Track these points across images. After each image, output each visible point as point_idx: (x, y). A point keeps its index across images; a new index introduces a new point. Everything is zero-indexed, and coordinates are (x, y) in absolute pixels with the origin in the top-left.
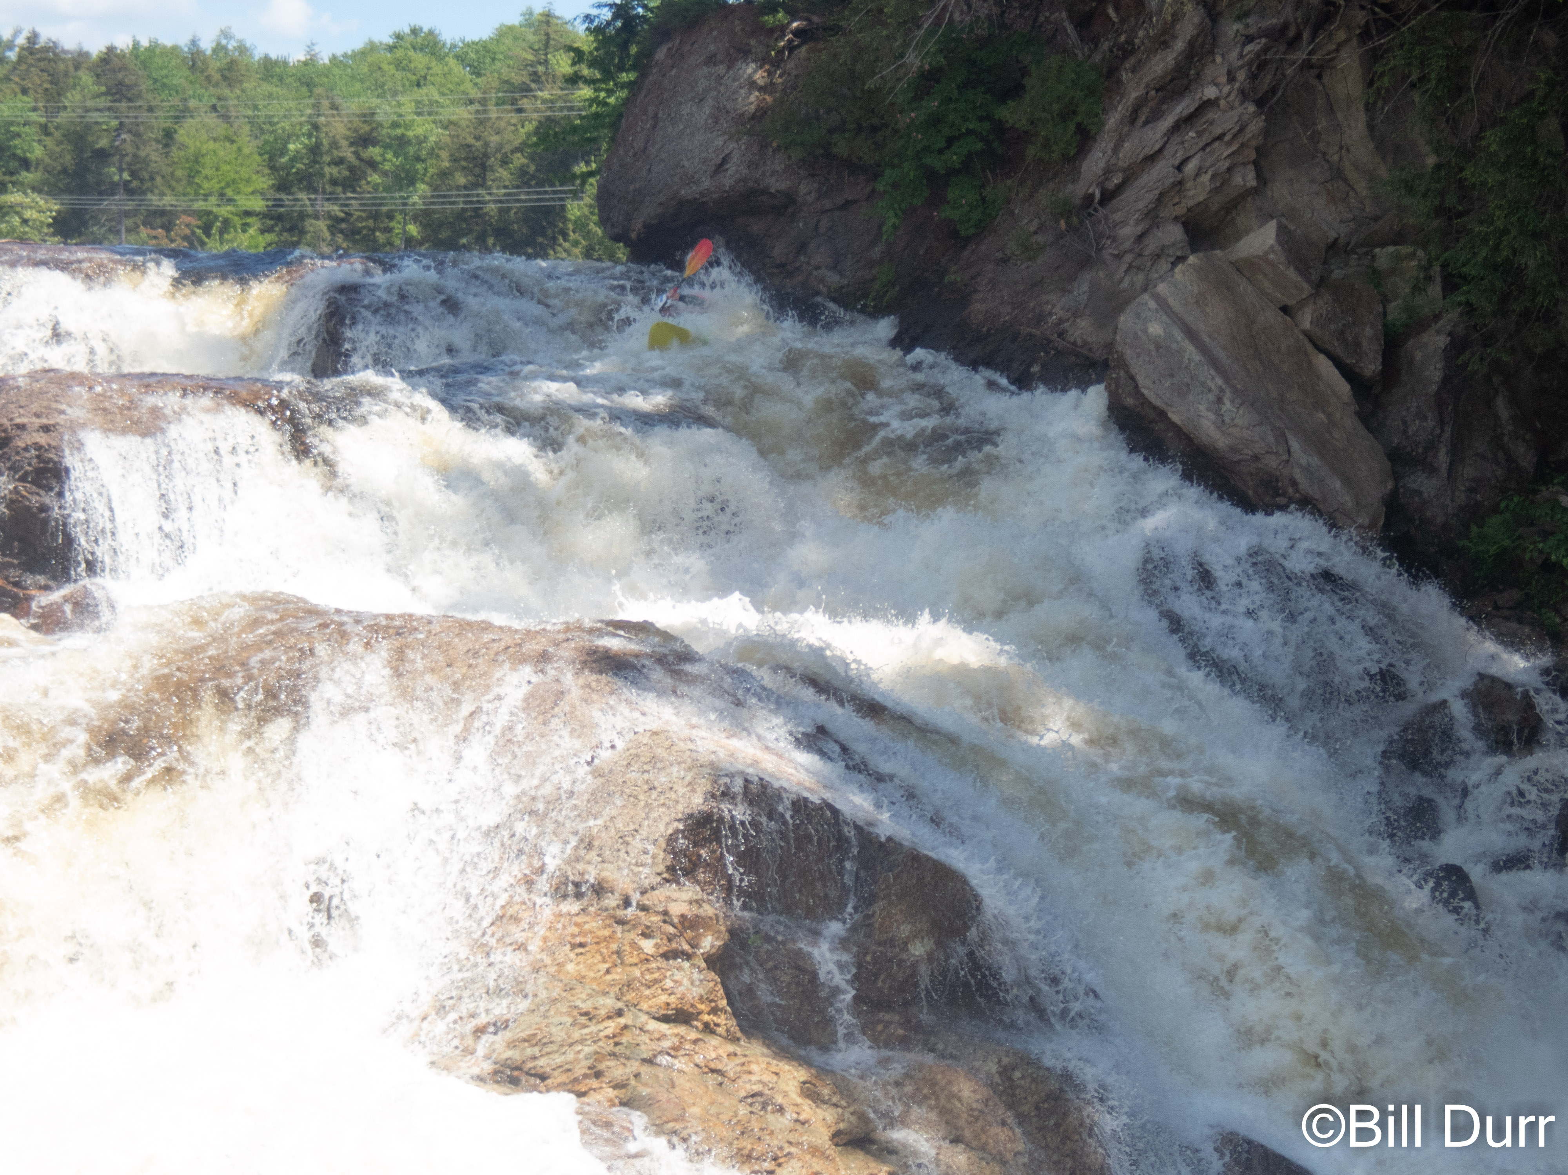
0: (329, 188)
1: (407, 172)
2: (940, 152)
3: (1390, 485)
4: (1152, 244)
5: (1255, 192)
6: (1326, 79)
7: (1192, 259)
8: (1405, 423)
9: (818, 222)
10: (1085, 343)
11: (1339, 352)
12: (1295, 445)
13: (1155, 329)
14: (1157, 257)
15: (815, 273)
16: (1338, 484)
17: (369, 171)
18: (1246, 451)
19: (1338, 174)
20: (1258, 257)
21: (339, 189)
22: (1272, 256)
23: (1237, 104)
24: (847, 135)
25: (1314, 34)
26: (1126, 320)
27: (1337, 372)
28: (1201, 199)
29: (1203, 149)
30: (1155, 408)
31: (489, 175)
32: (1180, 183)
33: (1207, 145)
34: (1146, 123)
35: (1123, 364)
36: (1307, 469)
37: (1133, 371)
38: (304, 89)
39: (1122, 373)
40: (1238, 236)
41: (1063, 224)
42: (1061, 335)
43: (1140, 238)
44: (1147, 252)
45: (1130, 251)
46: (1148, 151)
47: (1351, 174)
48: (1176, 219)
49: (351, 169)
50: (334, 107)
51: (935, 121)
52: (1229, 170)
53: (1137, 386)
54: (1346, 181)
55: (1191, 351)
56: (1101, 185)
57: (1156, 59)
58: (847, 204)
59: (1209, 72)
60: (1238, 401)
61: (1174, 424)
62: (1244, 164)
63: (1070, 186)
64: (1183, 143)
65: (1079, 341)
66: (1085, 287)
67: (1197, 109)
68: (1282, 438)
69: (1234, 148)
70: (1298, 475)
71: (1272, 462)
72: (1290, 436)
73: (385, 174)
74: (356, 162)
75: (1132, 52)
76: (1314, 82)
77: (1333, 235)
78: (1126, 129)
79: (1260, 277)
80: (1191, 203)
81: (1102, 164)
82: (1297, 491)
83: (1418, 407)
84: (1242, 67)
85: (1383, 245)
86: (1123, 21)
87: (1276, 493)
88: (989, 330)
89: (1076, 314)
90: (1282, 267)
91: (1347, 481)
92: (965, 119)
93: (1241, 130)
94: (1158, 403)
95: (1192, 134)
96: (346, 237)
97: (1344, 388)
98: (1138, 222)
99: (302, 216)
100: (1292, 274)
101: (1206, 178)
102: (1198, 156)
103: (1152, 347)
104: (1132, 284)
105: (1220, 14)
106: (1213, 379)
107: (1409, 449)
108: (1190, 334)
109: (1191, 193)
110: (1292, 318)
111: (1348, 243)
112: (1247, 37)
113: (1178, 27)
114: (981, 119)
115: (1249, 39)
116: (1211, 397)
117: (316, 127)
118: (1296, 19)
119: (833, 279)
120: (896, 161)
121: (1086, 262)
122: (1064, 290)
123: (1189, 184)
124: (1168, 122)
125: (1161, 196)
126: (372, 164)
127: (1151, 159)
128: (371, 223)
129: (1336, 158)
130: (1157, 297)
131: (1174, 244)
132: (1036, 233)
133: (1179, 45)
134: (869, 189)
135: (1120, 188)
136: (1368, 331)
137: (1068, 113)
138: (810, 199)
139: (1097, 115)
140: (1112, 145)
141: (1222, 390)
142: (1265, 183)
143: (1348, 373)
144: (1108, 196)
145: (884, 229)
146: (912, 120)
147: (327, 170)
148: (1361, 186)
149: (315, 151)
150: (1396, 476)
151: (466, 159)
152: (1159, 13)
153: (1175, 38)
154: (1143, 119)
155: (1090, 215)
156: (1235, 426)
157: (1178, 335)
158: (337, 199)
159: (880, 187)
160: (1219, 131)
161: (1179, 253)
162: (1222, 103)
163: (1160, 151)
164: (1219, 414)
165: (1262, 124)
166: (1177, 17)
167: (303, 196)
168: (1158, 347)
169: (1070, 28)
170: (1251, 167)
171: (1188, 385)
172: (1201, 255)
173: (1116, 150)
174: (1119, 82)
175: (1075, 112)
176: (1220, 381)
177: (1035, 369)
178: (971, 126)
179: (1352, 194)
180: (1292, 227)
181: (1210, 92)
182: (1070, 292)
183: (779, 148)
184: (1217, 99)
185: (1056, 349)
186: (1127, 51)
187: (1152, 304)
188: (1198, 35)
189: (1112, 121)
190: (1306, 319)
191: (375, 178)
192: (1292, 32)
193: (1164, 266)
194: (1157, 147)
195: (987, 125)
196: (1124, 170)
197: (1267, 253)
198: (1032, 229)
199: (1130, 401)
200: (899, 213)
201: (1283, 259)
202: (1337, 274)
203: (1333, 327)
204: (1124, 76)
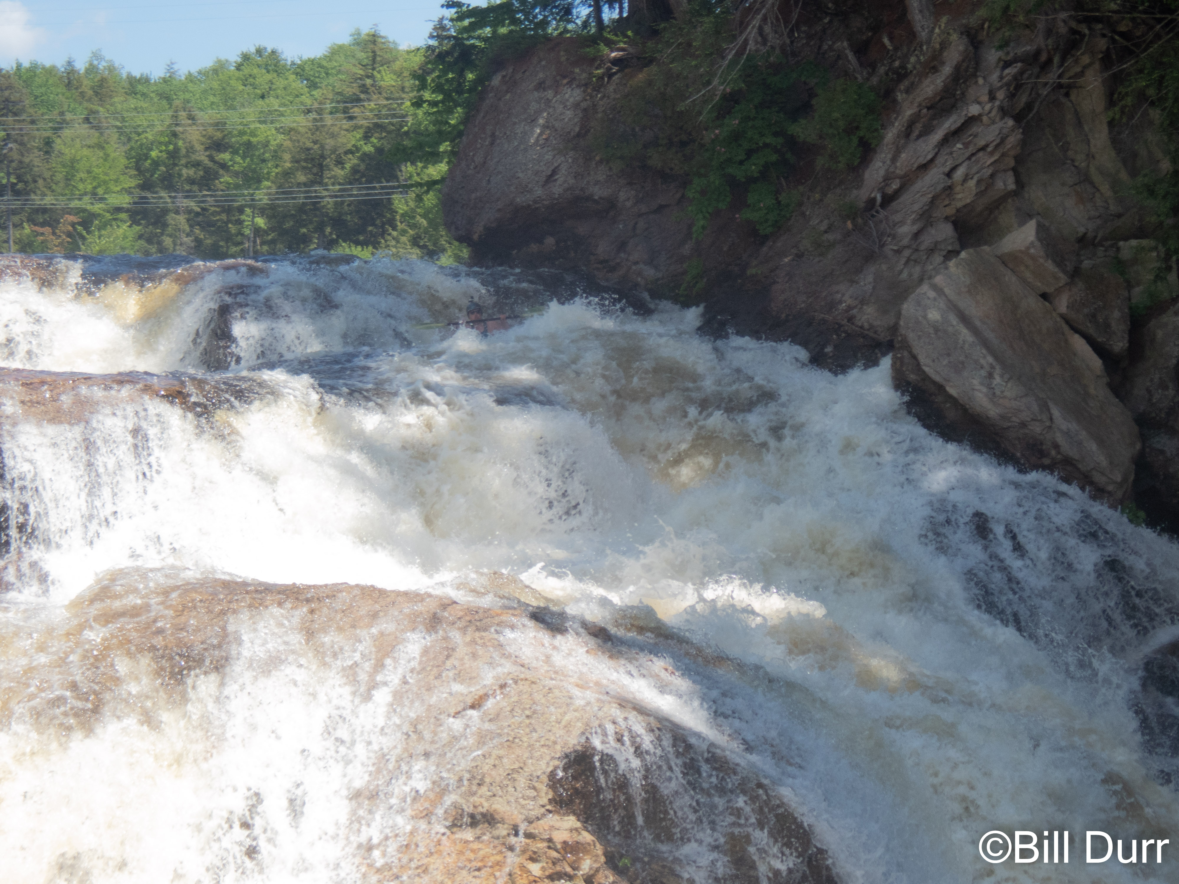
0: (187, 187)
1: (254, 171)
2: (741, 163)
3: (1138, 446)
4: (927, 240)
5: (1015, 194)
6: (1073, 97)
7: (963, 254)
8: (1149, 391)
9: (636, 223)
10: (871, 326)
11: (1091, 331)
12: (1056, 413)
13: (934, 315)
14: (931, 251)
15: (634, 267)
16: (1093, 446)
17: (221, 172)
18: (1014, 419)
19: (1085, 178)
20: (1020, 251)
21: (195, 188)
22: (1032, 251)
23: (997, 119)
24: (660, 149)
25: (1063, 59)
26: (908, 308)
27: (1090, 349)
28: (968, 201)
29: (969, 158)
30: (934, 383)
31: (327, 174)
32: (950, 188)
33: (973, 155)
34: (918, 137)
35: (906, 346)
36: (1067, 434)
37: (915, 351)
38: (164, 102)
39: (906, 354)
40: (1002, 233)
41: (849, 225)
42: (851, 319)
43: (917, 235)
44: (922, 247)
45: (908, 247)
46: (922, 161)
47: (1097, 178)
48: (947, 218)
49: (207, 170)
50: (191, 118)
51: (736, 137)
52: (992, 176)
53: (918, 364)
54: (1092, 183)
55: (965, 335)
56: (881, 190)
57: (927, 82)
58: (661, 208)
59: (972, 92)
60: (1007, 376)
61: (951, 397)
62: (1005, 171)
63: (855, 192)
64: (951, 153)
65: (866, 325)
66: (870, 278)
67: (963, 124)
68: (1044, 407)
69: (996, 157)
70: (1060, 439)
71: (1037, 428)
72: (1051, 405)
73: (236, 174)
74: (210, 164)
75: (906, 75)
76: (1063, 100)
77: (1082, 230)
78: (902, 141)
79: (1022, 268)
80: (959, 204)
81: (882, 172)
82: (1059, 453)
83: (1160, 378)
84: (1001, 87)
85: (1126, 239)
86: (896, 49)
87: (1042, 454)
88: (787, 316)
89: (863, 302)
90: (1041, 260)
91: (1101, 443)
92: (762, 135)
93: (1003, 141)
94: (937, 378)
95: (959, 146)
96: (203, 229)
97: (1096, 363)
98: (914, 222)
99: (165, 211)
100: (1050, 265)
101: (972, 183)
102: (965, 164)
103: (931, 331)
104: (910, 275)
105: (981, 42)
106: (985, 357)
107: (1153, 415)
108: (964, 319)
109: (959, 196)
110: (1050, 303)
111: (1096, 237)
112: (1005, 62)
113: (945, 54)
114: (776, 134)
115: (1007, 64)
116: (983, 373)
117: (175, 135)
118: (1047, 46)
119: (650, 272)
120: (702, 171)
121: (870, 257)
122: (852, 282)
123: (958, 188)
124: (938, 135)
125: (934, 198)
126: (224, 166)
127: (924, 167)
128: (224, 217)
129: (1083, 165)
130: (935, 288)
131: (945, 240)
132: (826, 232)
133: (947, 70)
134: (678, 196)
135: (897, 194)
136: (1117, 314)
137: (851, 129)
138: (629, 204)
139: (876, 130)
140: (890, 156)
141: (992, 367)
142: (1023, 187)
143: (1099, 350)
144: (888, 200)
145: (694, 229)
146: (717, 136)
147: (184, 171)
148: (1105, 189)
149: (174, 155)
150: (1143, 438)
151: (306, 160)
152: (928, 42)
153: (943, 63)
154: (916, 133)
155: (873, 216)
156: (1005, 397)
157: (954, 320)
158: (196, 196)
159: (690, 194)
160: (982, 143)
161: (950, 248)
162: (985, 119)
163: (932, 160)
164: (990, 387)
165: (1020, 136)
166: (944, 45)
167: (163, 194)
168: (937, 330)
169: (851, 56)
170: (1011, 173)
171: (963, 363)
172: (971, 250)
173: (894, 160)
174: (895, 101)
175: (857, 128)
176: (990, 359)
177: (829, 349)
178: (768, 141)
179: (1097, 195)
180: (1047, 224)
181: (974, 110)
182: (857, 283)
183: (601, 161)
184: (980, 115)
185: (845, 332)
186: (901, 75)
187: (932, 294)
188: (963, 61)
189: (890, 135)
190: (1063, 304)
191: (227, 178)
192: (1044, 57)
193: (938, 259)
194: (930, 157)
195: (780, 140)
196: (901, 177)
197: (1028, 248)
198: (822, 228)
199: (912, 377)
200: (707, 215)
201: (1042, 253)
202: (1087, 264)
203: (1086, 311)
204: (900, 97)
